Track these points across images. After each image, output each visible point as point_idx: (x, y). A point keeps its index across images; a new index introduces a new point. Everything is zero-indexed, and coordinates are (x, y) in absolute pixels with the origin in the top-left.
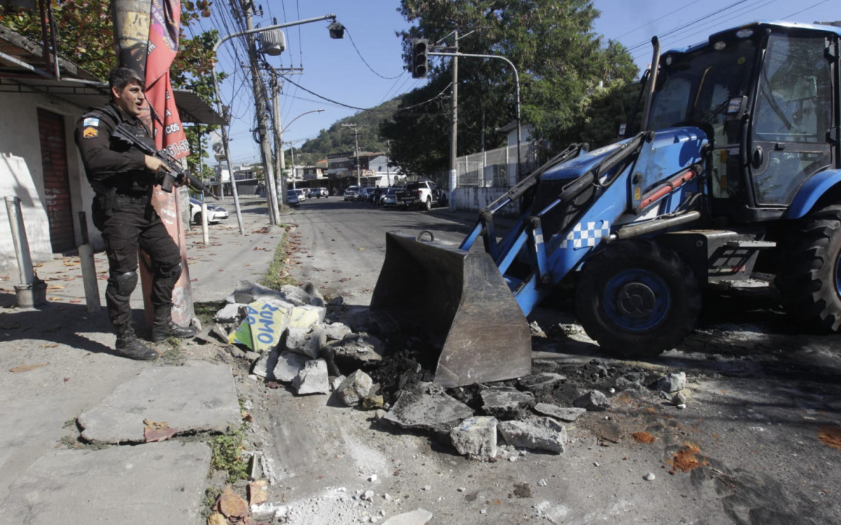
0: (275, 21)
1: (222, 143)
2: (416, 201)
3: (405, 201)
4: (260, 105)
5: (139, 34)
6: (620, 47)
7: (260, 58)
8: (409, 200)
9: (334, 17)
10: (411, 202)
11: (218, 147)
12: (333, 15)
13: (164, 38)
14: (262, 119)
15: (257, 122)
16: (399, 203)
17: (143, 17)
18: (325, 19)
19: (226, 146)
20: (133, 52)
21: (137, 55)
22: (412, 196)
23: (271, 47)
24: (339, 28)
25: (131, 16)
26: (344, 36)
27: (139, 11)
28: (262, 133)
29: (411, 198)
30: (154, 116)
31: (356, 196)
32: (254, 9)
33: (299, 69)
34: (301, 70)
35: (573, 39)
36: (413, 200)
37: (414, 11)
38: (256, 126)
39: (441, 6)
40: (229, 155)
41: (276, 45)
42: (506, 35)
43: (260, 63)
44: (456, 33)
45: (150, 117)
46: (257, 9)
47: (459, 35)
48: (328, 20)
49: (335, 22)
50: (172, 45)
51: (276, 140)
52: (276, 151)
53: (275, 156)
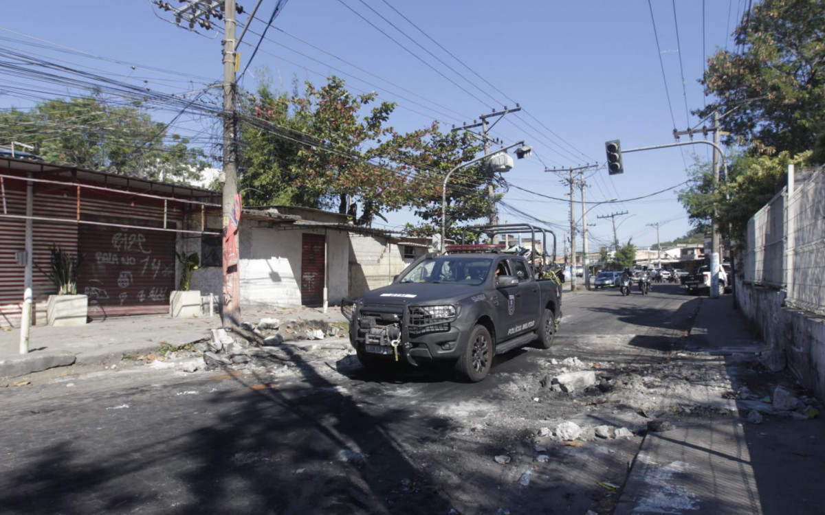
2: (700, 286)
3: (689, 285)
5: (226, 224)
8: (694, 284)
10: (695, 286)
16: (683, 287)
18: (515, 145)
21: (225, 231)
22: (695, 279)
24: (520, 152)
25: (225, 218)
27: (227, 216)
29: (696, 282)
36: (697, 284)
41: (501, 165)
48: (518, 146)
50: (236, 224)
51: (573, 228)
52: (572, 238)
53: (571, 242)
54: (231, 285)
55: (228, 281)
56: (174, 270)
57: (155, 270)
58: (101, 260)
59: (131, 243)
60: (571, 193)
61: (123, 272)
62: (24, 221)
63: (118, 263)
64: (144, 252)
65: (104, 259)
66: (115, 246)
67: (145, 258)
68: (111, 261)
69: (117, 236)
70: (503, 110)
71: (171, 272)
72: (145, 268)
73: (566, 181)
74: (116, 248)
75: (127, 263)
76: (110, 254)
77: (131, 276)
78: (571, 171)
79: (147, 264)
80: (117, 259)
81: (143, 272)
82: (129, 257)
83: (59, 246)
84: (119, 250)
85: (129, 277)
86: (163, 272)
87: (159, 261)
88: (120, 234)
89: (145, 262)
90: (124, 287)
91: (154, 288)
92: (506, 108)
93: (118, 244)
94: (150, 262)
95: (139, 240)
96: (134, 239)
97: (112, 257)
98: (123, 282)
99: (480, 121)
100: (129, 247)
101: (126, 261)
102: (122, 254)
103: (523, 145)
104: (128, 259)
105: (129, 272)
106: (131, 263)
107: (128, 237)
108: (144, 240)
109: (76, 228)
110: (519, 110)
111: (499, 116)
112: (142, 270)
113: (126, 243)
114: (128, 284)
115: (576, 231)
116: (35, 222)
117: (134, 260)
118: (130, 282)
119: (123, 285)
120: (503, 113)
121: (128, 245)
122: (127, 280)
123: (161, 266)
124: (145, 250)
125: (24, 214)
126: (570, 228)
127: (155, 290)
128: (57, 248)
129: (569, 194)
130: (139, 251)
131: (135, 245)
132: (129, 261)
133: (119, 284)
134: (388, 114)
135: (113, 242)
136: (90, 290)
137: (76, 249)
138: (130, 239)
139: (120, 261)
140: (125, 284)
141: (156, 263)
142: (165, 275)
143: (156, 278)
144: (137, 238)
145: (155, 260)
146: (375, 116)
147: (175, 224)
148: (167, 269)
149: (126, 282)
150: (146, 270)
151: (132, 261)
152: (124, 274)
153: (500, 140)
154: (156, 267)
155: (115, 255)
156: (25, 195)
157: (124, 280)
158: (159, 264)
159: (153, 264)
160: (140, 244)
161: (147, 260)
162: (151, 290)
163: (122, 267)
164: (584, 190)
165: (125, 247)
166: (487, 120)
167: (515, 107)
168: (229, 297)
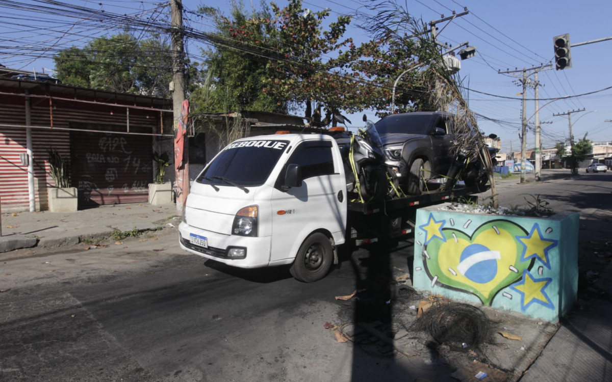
5: (176, 127)
12: (466, 42)
18: (463, 46)
21: (175, 131)
25: (175, 122)
51: (525, 125)
52: (523, 135)
53: (522, 138)
54: (182, 180)
55: (179, 176)
56: (152, 167)
57: (136, 167)
58: (90, 159)
59: (115, 145)
60: (524, 92)
61: (109, 169)
62: (24, 129)
63: (104, 161)
64: (126, 152)
65: (93, 158)
66: (102, 148)
67: (128, 157)
68: (99, 160)
69: (103, 140)
70: (451, 15)
71: (149, 168)
72: (127, 165)
73: (519, 81)
74: (103, 150)
75: (113, 162)
76: (98, 155)
77: (116, 172)
78: (525, 72)
79: (129, 162)
80: (103, 159)
81: (126, 169)
82: (114, 157)
83: (54, 148)
84: (105, 151)
85: (114, 173)
86: (143, 168)
87: (139, 159)
88: (105, 138)
89: (127, 161)
90: (110, 181)
91: (136, 182)
92: (454, 13)
93: (104, 147)
94: (131, 160)
95: (122, 143)
96: (117, 142)
97: (99, 157)
98: (109, 177)
99: (430, 28)
100: (113, 148)
101: (112, 160)
102: (107, 154)
103: (467, 47)
104: (113, 158)
105: (114, 169)
106: (116, 162)
107: (112, 140)
108: (126, 143)
109: (68, 134)
110: (467, 13)
111: (448, 21)
112: (125, 167)
113: (110, 145)
114: (114, 178)
115: (527, 128)
116: (33, 130)
117: (118, 159)
118: (115, 177)
119: (110, 179)
120: (451, 18)
121: (112, 147)
122: (113, 175)
123: (140, 163)
124: (127, 151)
125: (24, 123)
126: (521, 125)
127: (137, 183)
128: (53, 150)
129: (522, 94)
130: (122, 152)
131: (118, 147)
132: (114, 160)
133: (107, 179)
134: (344, 27)
135: (99, 145)
136: (83, 184)
137: (69, 150)
138: (114, 142)
139: (106, 160)
140: (111, 178)
141: (136, 162)
142: (145, 171)
143: (137, 173)
144: (120, 141)
145: (135, 159)
146: (333, 29)
147: (151, 128)
148: (146, 166)
149: (112, 177)
150: (128, 167)
151: (116, 160)
152: (110, 171)
153: (449, 44)
154: (137, 165)
155: (102, 155)
156: (24, 108)
157: (110, 175)
158: (139, 162)
159: (134, 162)
160: (122, 146)
161: (129, 159)
162: (133, 183)
163: (108, 165)
164: (537, 90)
165: (110, 148)
166: (437, 25)
168: (180, 189)
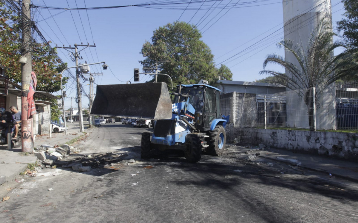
0: (86, 63)
1: (62, 104)
2: (144, 124)
3: (140, 124)
4: (79, 90)
5: (27, 89)
6: (225, 67)
7: (80, 74)
9: (104, 63)
10: (142, 125)
11: (60, 105)
12: (104, 62)
13: (32, 89)
14: (79, 95)
15: (77, 96)
16: (137, 125)
17: (28, 85)
18: (101, 63)
19: (63, 104)
20: (25, 92)
21: (26, 93)
22: (142, 122)
23: (83, 71)
24: (105, 67)
25: (25, 85)
26: (107, 69)
27: (27, 84)
28: (79, 99)
29: (142, 123)
30: (29, 105)
31: (127, 122)
32: (79, 58)
33: (101, 74)
34: (102, 74)
35: (203, 65)
36: (143, 124)
37: (145, 54)
38: (77, 97)
39: (154, 53)
40: (64, 108)
41: (85, 70)
42: (177, 64)
43: (79, 76)
44: (157, 64)
45: (27, 105)
46: (80, 57)
47: (158, 64)
48: (103, 63)
49: (105, 64)
50: (34, 90)
54: (31, 126)
55: (29, 123)
70: (87, 45)
78: (90, 75)
92: (88, 44)
99: (74, 47)
110: (95, 46)
120: (87, 46)
129: (89, 85)
166: (77, 47)
167: (93, 45)
168: (29, 133)
